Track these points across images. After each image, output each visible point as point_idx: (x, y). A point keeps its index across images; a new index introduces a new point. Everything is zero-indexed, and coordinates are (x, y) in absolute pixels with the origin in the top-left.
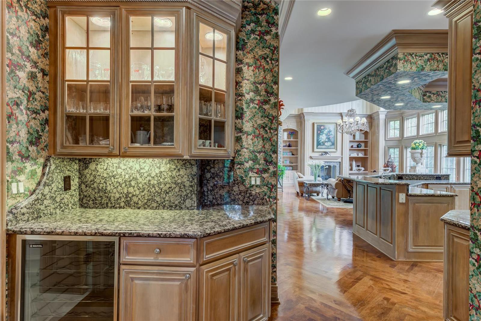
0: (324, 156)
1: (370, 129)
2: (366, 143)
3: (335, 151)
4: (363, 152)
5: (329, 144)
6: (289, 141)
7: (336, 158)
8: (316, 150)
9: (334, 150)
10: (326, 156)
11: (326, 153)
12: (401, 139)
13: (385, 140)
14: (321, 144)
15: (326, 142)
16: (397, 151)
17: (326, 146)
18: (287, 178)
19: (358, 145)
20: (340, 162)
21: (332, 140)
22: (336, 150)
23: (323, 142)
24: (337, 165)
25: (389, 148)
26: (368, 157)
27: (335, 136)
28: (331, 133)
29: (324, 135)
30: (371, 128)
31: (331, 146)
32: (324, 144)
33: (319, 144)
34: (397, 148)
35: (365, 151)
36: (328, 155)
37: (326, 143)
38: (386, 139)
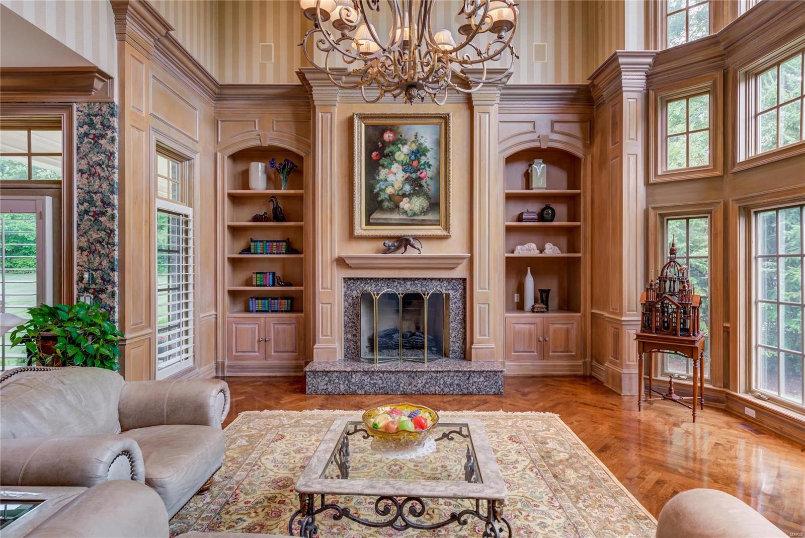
0: (398, 254)
1: (585, 146)
2: (572, 201)
3: (444, 233)
4: (563, 241)
5: (416, 204)
6: (273, 197)
7: (450, 262)
8: (360, 229)
9: (438, 231)
10: (405, 255)
11: (403, 242)
12: (718, 173)
13: (647, 183)
14: (386, 204)
15: (404, 195)
16: (700, 228)
17: (406, 212)
18: (262, 343)
19: (543, 210)
20: (464, 280)
21: (429, 185)
22: (447, 228)
23: (391, 198)
24: (451, 292)
25: (664, 218)
26: (579, 258)
27: (438, 173)
28: (423, 159)
29: (396, 167)
30: (592, 143)
31: (424, 212)
32: (397, 207)
33: (374, 203)
34: (700, 215)
35: (571, 235)
36: (411, 252)
37: (405, 200)
38: (652, 179)
